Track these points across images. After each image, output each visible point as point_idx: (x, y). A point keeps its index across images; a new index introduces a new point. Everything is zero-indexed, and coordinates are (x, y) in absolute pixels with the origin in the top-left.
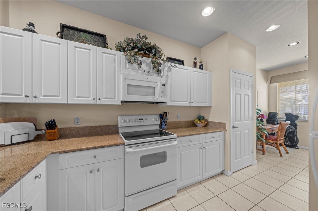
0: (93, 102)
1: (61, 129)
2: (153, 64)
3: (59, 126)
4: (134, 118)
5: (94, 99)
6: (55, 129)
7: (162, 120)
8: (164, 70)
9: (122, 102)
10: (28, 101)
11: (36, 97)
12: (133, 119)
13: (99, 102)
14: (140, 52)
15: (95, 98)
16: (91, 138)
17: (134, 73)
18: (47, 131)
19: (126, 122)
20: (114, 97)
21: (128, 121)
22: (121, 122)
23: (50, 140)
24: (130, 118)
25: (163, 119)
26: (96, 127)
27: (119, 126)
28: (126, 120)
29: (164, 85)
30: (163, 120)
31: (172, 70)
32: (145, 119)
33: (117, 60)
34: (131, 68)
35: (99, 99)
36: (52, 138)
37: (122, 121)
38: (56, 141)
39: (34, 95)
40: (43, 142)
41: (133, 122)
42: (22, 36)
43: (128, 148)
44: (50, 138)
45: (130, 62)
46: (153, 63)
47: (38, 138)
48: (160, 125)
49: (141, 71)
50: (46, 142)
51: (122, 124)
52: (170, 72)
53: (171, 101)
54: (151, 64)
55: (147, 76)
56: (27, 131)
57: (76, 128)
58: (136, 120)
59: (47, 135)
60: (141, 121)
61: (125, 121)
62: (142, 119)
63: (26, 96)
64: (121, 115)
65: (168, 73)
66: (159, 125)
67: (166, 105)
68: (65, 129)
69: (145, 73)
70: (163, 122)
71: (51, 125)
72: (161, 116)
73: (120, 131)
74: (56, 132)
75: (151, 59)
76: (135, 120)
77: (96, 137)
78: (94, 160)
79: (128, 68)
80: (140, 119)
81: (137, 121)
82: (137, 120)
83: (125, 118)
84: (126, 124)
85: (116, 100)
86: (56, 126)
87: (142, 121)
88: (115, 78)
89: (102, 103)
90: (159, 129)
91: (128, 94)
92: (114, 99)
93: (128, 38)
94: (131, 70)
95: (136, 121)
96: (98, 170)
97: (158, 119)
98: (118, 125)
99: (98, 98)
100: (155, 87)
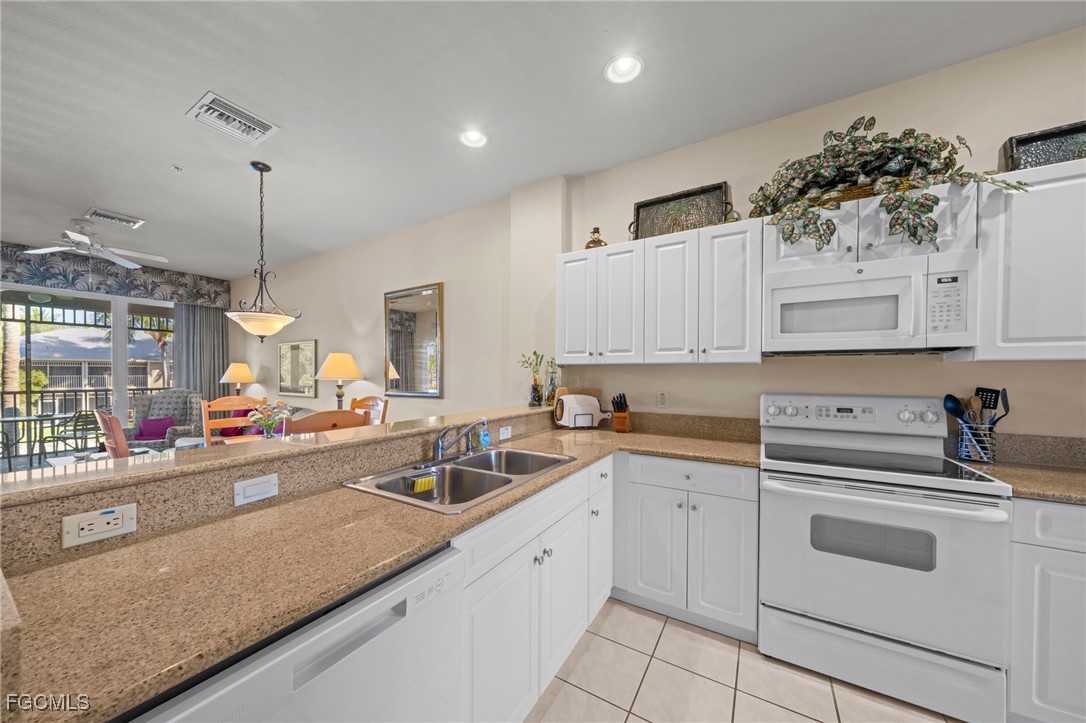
0: (689, 359)
1: (634, 413)
2: (889, 213)
3: (632, 408)
4: (815, 402)
5: (692, 351)
6: (625, 411)
7: (961, 422)
8: (955, 216)
9: (765, 355)
10: (593, 361)
11: (601, 354)
12: (812, 407)
13: (703, 359)
14: (826, 197)
15: (695, 350)
16: (687, 441)
17: (807, 266)
18: (616, 414)
19: (785, 414)
20: (740, 345)
21: (790, 411)
22: (767, 411)
23: (618, 431)
24: (800, 402)
25: (966, 417)
26: (702, 418)
27: (762, 422)
28: (786, 408)
29: (955, 280)
30: (966, 422)
31: (1014, 202)
32: (864, 411)
33: (751, 243)
34: (794, 252)
35: (704, 351)
36: (620, 427)
37: (772, 410)
38: (627, 435)
39: (599, 351)
40: (609, 432)
41: (812, 417)
42: (586, 259)
43: (770, 478)
44: (618, 427)
45: (789, 237)
46: (890, 208)
47: (603, 425)
48: (945, 440)
49: (834, 250)
50: (614, 433)
51: (770, 418)
52: (1002, 217)
53: (1006, 339)
54: (884, 215)
55: (860, 265)
56: (590, 411)
57: (659, 415)
58: (824, 413)
59: (615, 420)
60: (842, 417)
61: (782, 411)
62: (851, 411)
63: (591, 354)
64: (768, 393)
65: (984, 223)
66: (942, 442)
67: (970, 359)
68: (641, 415)
69: (853, 254)
70: (966, 430)
71: (620, 404)
72: (950, 405)
73: (766, 437)
74: (625, 418)
75: (880, 198)
76: (821, 411)
77: (697, 441)
78: (687, 485)
79: (785, 256)
80: (839, 410)
81: (828, 416)
82: (828, 410)
83: (783, 401)
84: (783, 421)
85: (746, 350)
86: (627, 406)
87: (848, 417)
88: (744, 294)
89: (711, 360)
90: (943, 457)
91: (782, 332)
92: (742, 348)
93: (789, 163)
94: (797, 258)
95: (821, 415)
96: (694, 508)
97: (930, 416)
98: (758, 421)
99: (701, 349)
100: (897, 296)
